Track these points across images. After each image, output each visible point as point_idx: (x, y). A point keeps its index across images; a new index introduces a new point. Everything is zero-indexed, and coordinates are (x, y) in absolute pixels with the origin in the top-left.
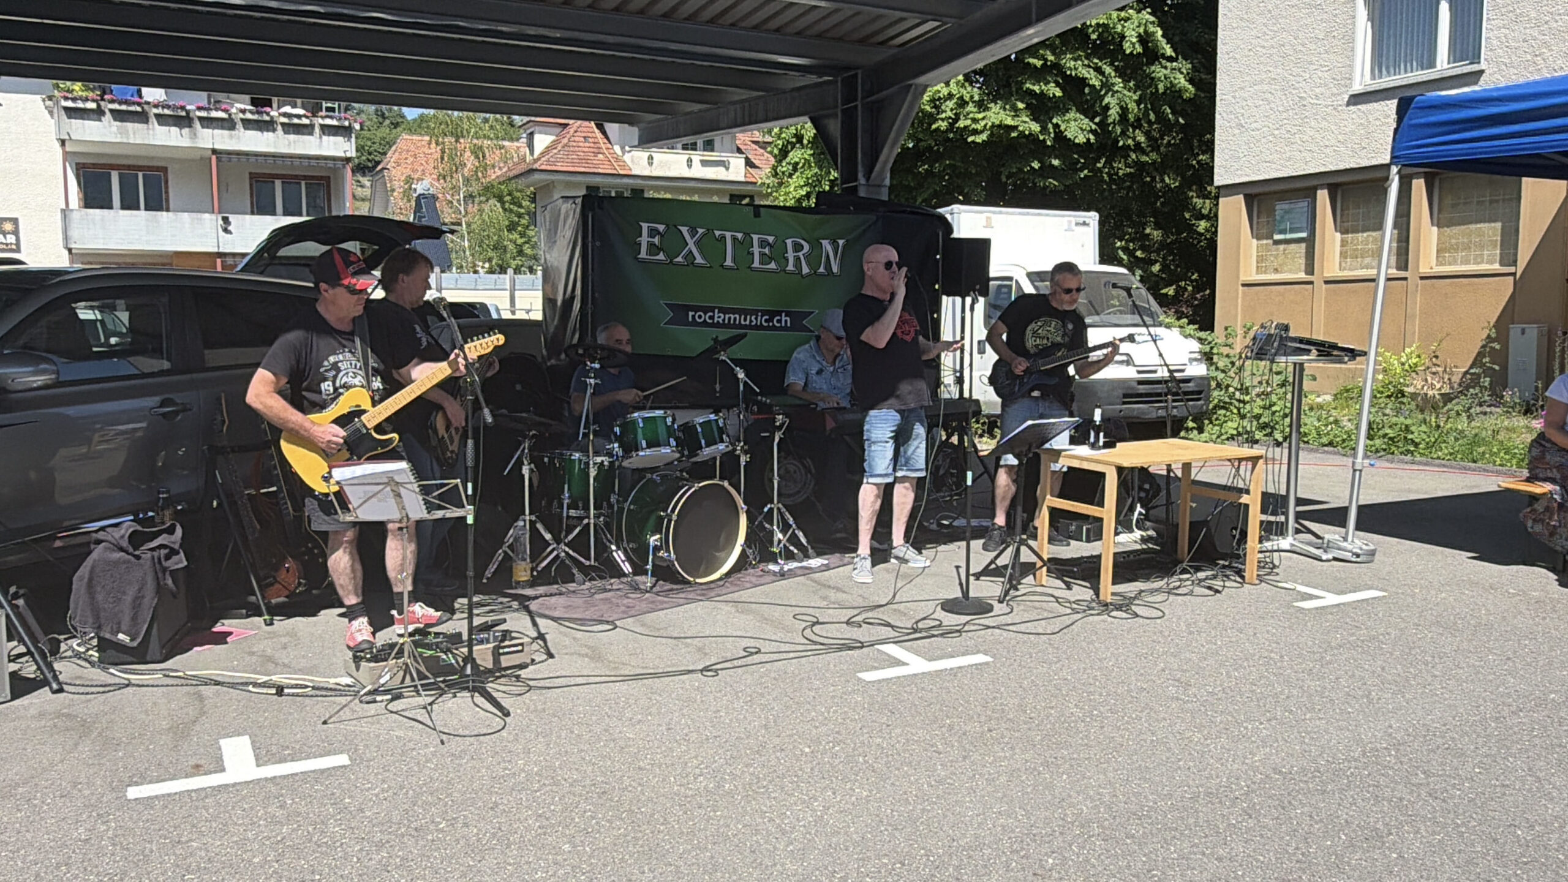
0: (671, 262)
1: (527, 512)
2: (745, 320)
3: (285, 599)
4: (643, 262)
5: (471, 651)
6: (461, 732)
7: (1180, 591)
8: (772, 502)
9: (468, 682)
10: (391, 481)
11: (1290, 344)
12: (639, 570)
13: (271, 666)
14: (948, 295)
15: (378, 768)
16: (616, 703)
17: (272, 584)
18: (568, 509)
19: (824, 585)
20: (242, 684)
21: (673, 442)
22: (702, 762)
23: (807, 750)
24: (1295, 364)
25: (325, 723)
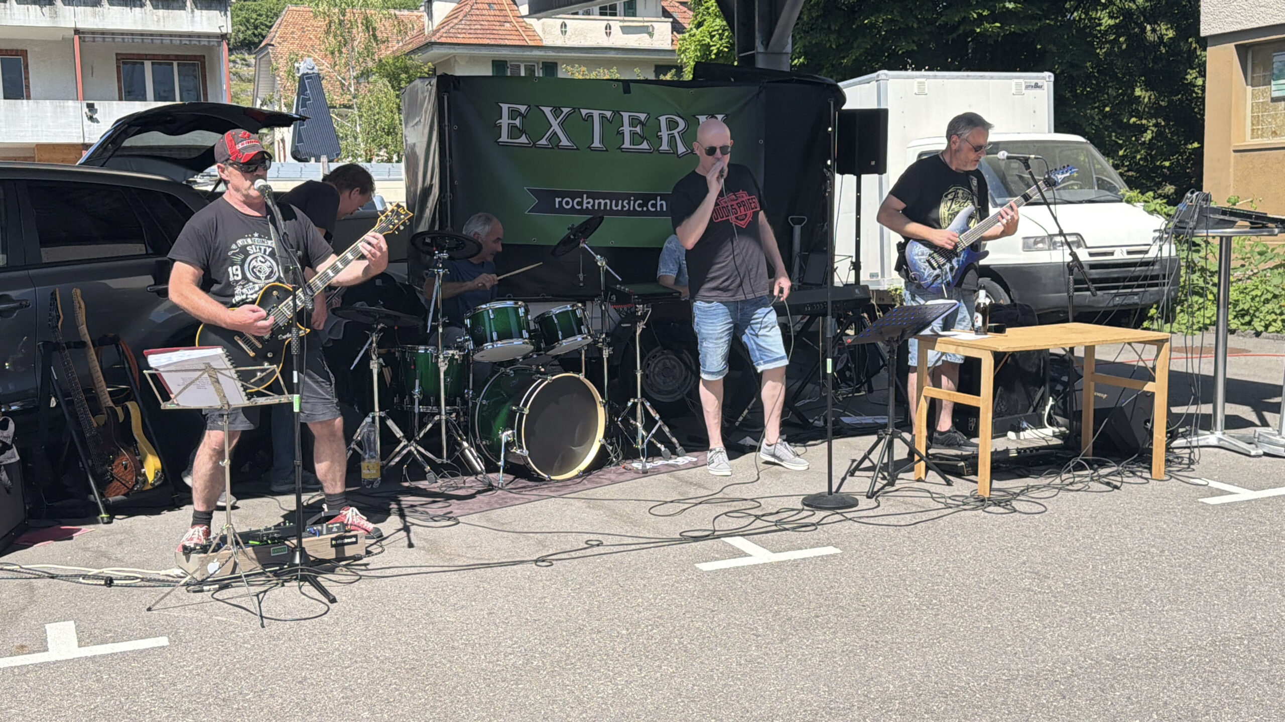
0: (534, 144)
1: (377, 409)
2: (617, 205)
3: (123, 497)
4: (505, 145)
5: (300, 542)
6: (282, 617)
7: (1076, 487)
8: (636, 397)
9: (297, 571)
10: (208, 368)
11: (1212, 216)
12: (491, 467)
13: (104, 561)
14: (842, 173)
15: (196, 648)
16: (443, 591)
17: (111, 482)
18: (419, 404)
19: (687, 482)
20: (71, 576)
21: (525, 334)
22: (516, 643)
23: (624, 632)
24: (1221, 238)
25: (149, 609)
